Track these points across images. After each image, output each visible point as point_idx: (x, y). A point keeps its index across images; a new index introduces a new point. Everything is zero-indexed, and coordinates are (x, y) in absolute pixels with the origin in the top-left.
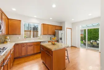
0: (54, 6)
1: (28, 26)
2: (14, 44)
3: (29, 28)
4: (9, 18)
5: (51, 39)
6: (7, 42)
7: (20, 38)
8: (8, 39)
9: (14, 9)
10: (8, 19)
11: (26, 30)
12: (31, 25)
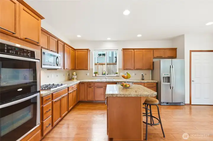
0: (127, 13)
1: (110, 56)
2: (79, 82)
3: (113, 58)
4: (75, 48)
5: (143, 79)
6: (73, 79)
7: (88, 74)
8: (74, 75)
9: (79, 36)
10: (75, 50)
11: (108, 62)
12: (116, 54)
